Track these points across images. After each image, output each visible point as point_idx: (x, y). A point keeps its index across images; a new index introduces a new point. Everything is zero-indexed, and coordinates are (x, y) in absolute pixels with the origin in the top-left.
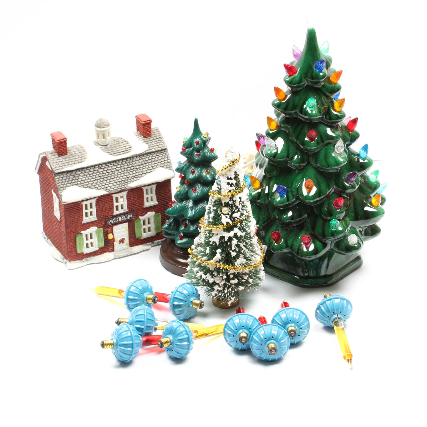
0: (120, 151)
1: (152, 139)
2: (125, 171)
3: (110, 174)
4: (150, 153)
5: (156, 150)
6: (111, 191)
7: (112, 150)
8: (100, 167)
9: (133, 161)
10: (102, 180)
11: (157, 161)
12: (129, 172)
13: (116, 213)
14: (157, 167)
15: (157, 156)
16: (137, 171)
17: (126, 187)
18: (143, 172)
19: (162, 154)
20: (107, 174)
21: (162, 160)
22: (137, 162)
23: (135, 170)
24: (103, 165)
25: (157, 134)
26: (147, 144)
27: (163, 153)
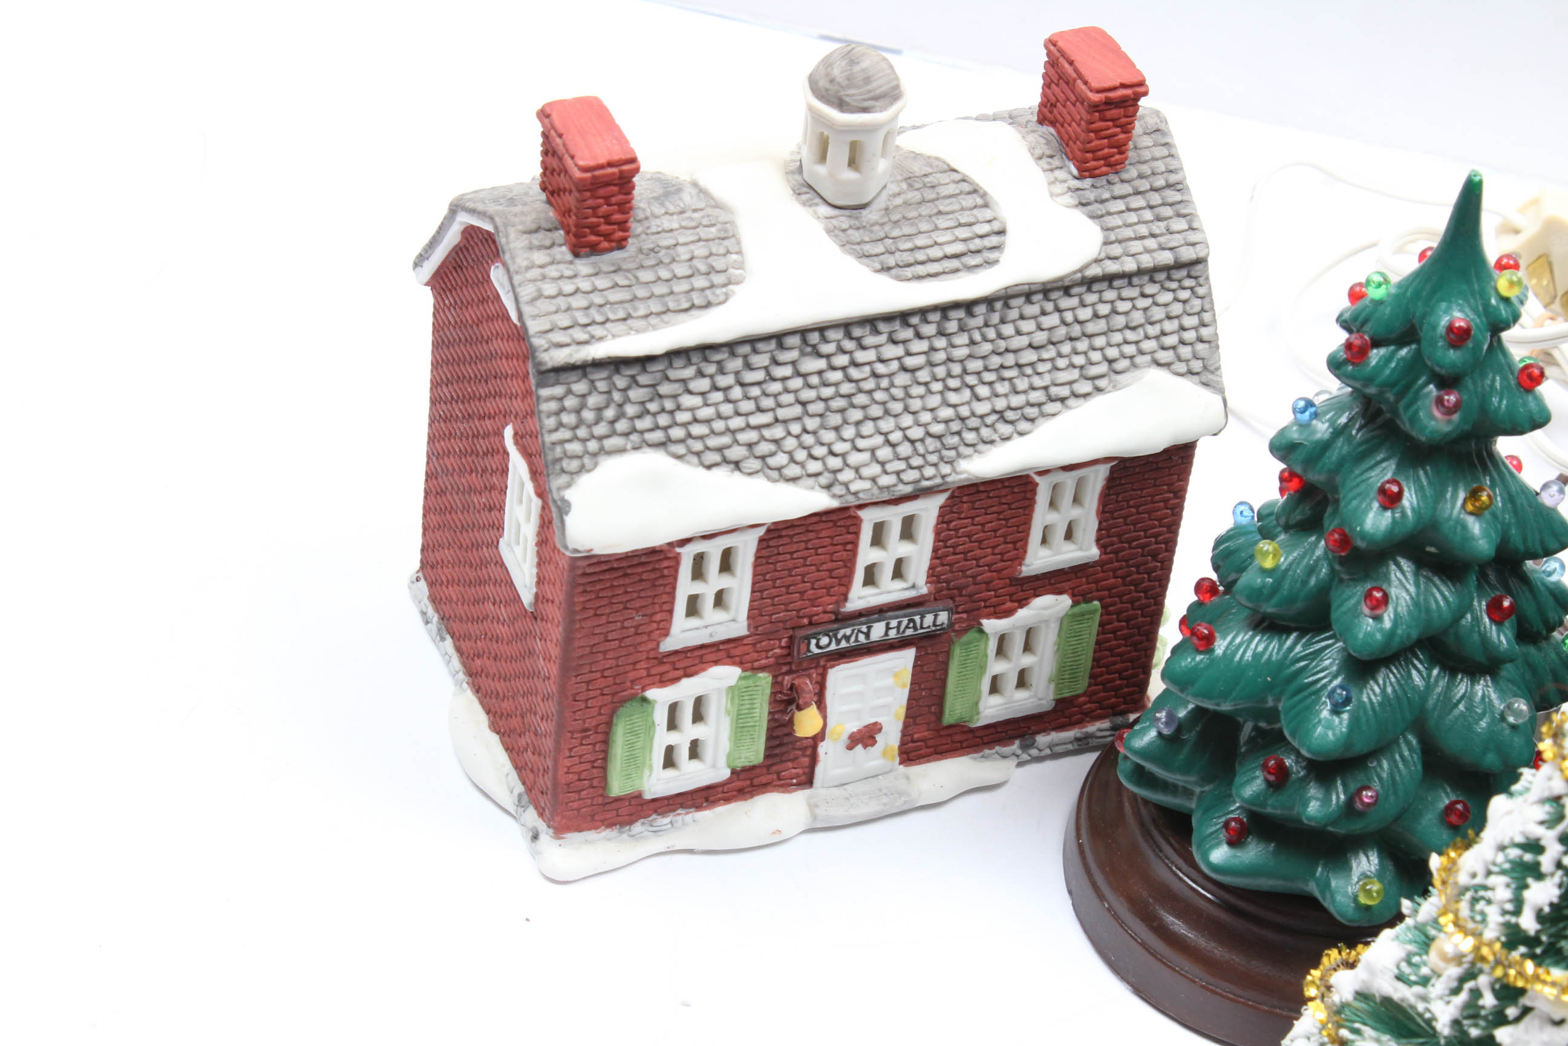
0: (936, 253)
1: (1127, 189)
2: (949, 375)
3: (860, 391)
4: (1110, 279)
5: (1147, 261)
6: (855, 494)
7: (888, 242)
8: (814, 346)
9: (1003, 321)
10: (812, 424)
11: (1141, 331)
12: (972, 388)
13: (860, 597)
14: (1134, 366)
15: (1144, 295)
16: (1022, 384)
17: (943, 477)
18: (1054, 391)
19: (1174, 291)
20: (846, 388)
21: (1168, 326)
22: (1027, 326)
23: (1007, 374)
24: (832, 335)
25: (1154, 159)
26: (1093, 217)
27: (1180, 281)
